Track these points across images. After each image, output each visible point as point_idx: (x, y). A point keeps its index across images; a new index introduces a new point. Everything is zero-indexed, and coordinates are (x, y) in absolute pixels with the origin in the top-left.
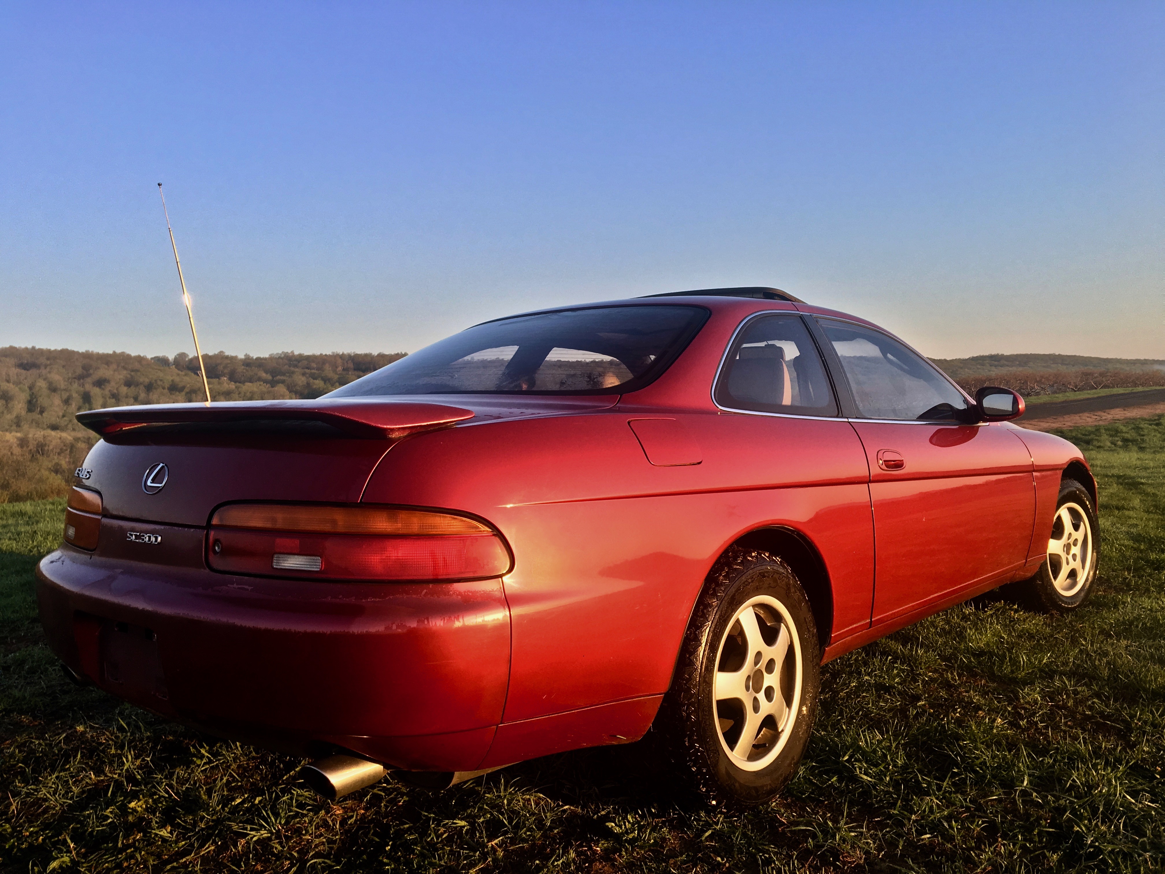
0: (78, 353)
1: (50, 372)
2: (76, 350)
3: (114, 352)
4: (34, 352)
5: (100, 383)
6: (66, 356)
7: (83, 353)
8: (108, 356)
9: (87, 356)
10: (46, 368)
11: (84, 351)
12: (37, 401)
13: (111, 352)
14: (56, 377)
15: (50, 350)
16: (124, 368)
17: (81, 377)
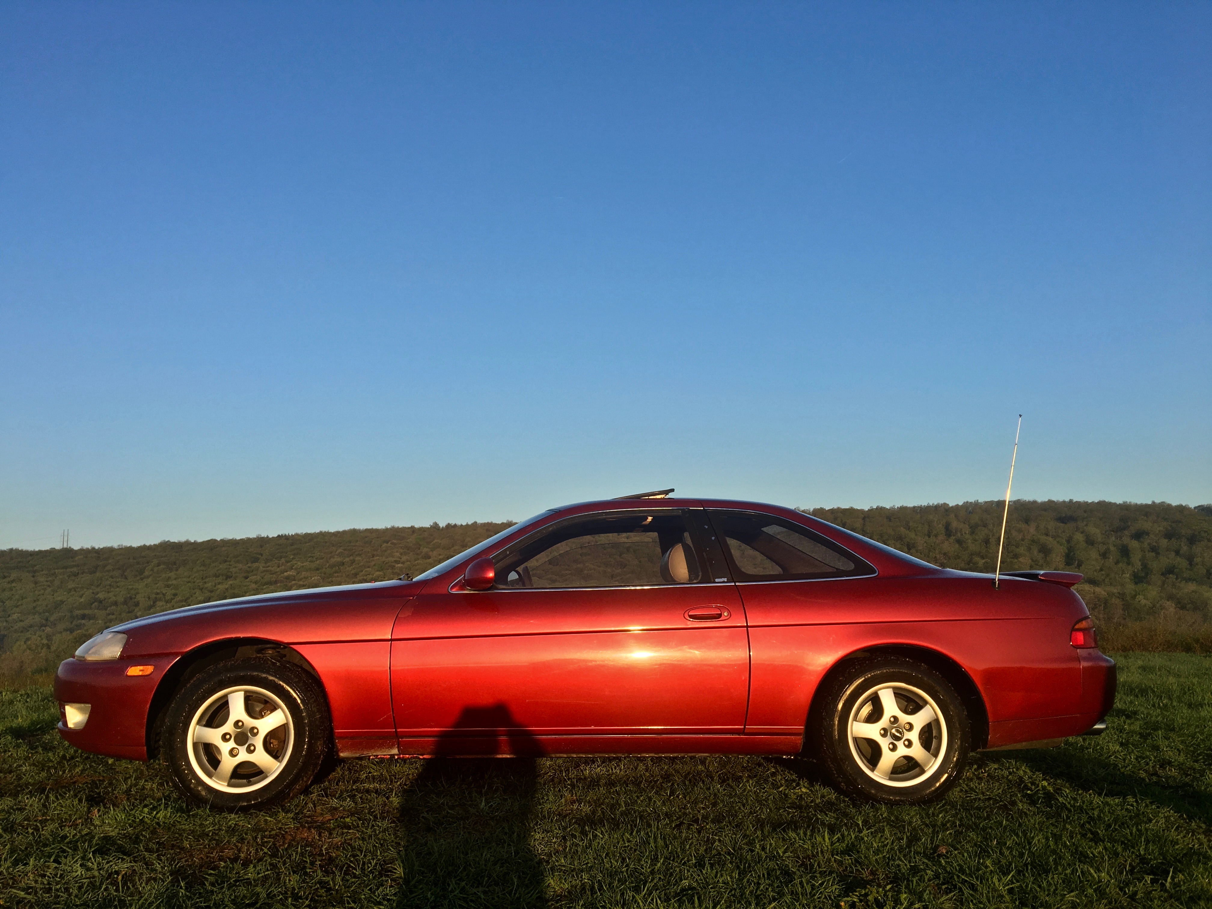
0: (1115, 504)
1: (1086, 525)
2: (1113, 501)
3: (1154, 502)
4: (1071, 505)
5: (1139, 536)
6: (1103, 507)
7: (1120, 504)
8: (1147, 506)
9: (1126, 507)
10: (1083, 521)
11: (1121, 502)
12: (1074, 554)
13: (1150, 503)
14: (1094, 530)
15: (1087, 502)
16: (1165, 519)
17: (1119, 530)
